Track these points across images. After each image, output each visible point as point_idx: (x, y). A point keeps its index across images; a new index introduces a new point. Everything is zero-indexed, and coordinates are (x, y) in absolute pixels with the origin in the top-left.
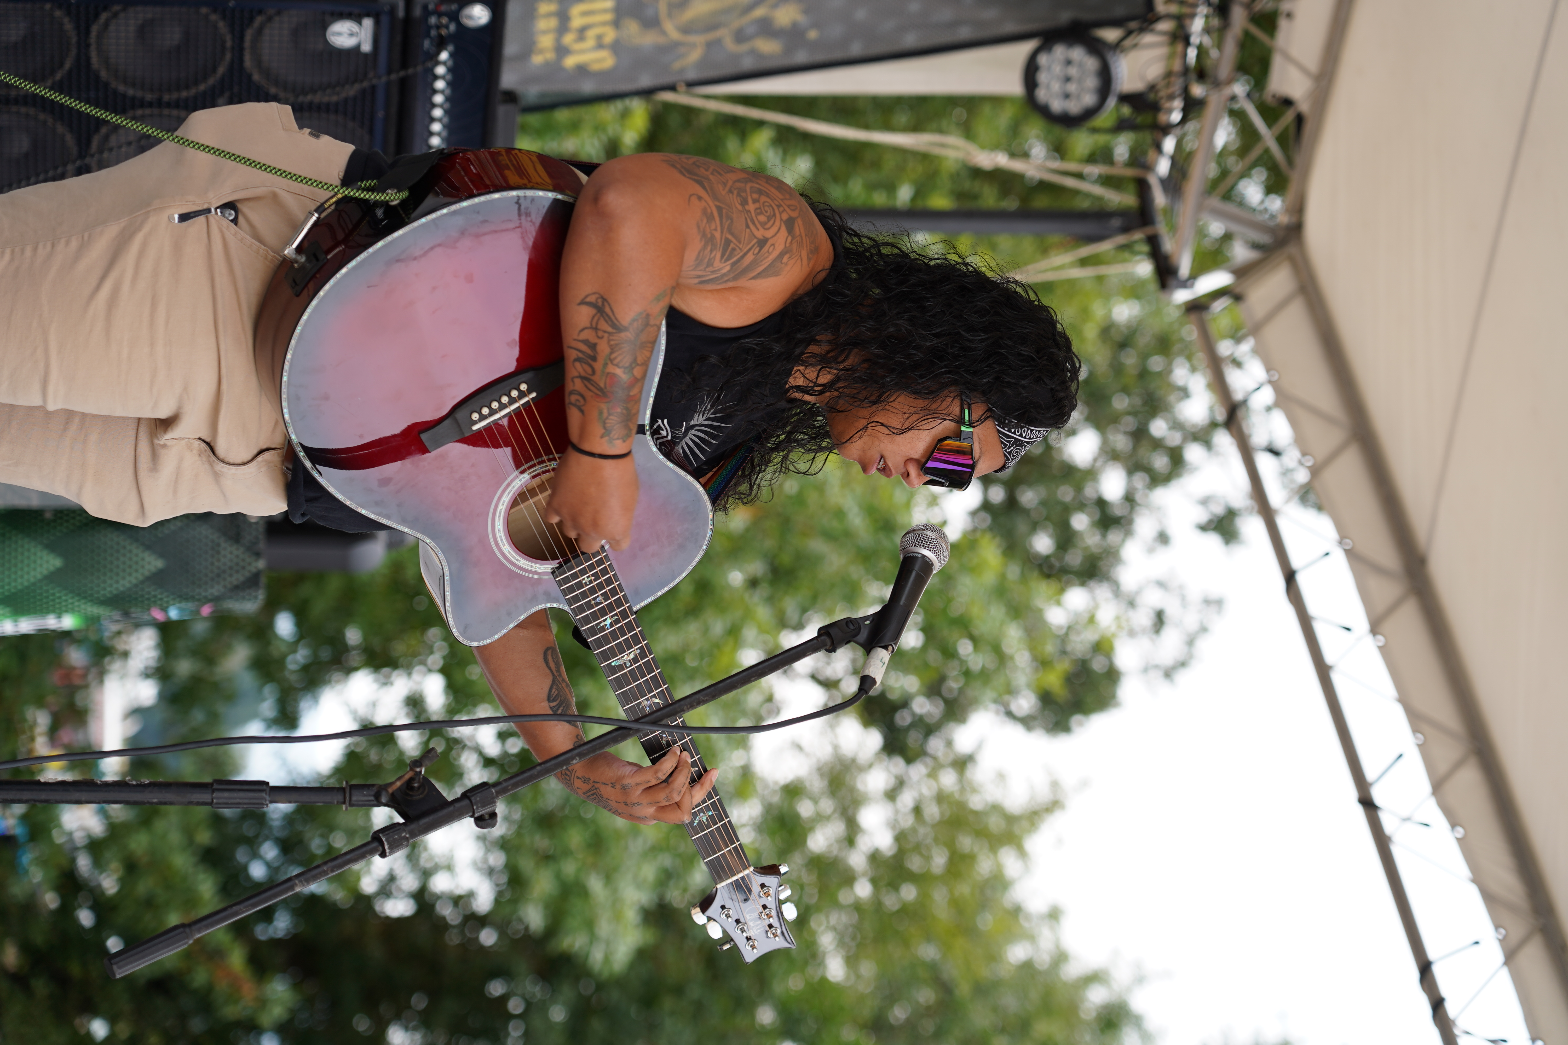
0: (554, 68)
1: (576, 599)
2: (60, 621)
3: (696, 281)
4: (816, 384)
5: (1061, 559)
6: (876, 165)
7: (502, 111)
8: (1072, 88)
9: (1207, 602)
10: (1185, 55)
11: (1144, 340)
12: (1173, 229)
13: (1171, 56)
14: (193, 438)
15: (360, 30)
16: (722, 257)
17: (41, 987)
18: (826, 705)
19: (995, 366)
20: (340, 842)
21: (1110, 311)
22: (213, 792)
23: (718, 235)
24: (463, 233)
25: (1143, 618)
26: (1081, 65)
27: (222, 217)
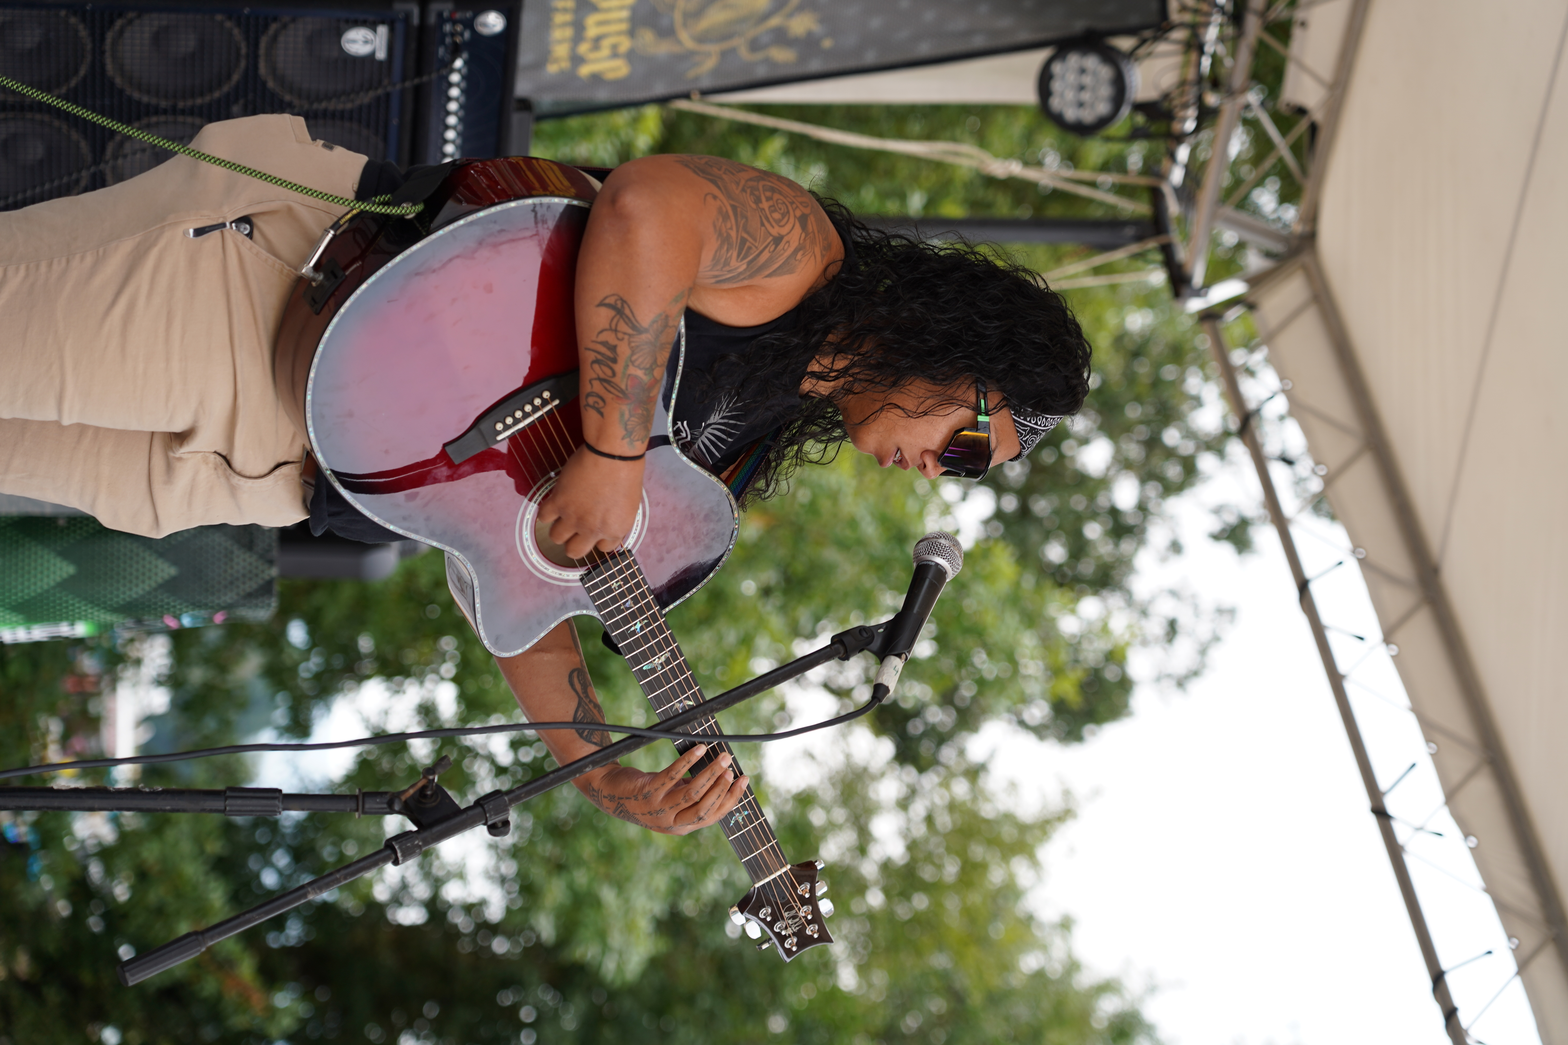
0: (569, 77)
1: (605, 605)
2: (73, 629)
3: (713, 280)
4: (832, 370)
5: (1073, 568)
6: (890, 173)
7: (516, 118)
8: (1086, 96)
9: (1220, 611)
10: (1199, 64)
11: (1156, 350)
12: (1187, 238)
13: (1185, 65)
14: (208, 452)
16: (738, 256)
17: (53, 995)
18: (838, 713)
19: (1009, 353)
20: (351, 850)
21: (1123, 320)
22: (226, 800)
23: (733, 234)
24: (479, 242)
25: (1155, 627)
26: (1095, 74)
27: (237, 232)
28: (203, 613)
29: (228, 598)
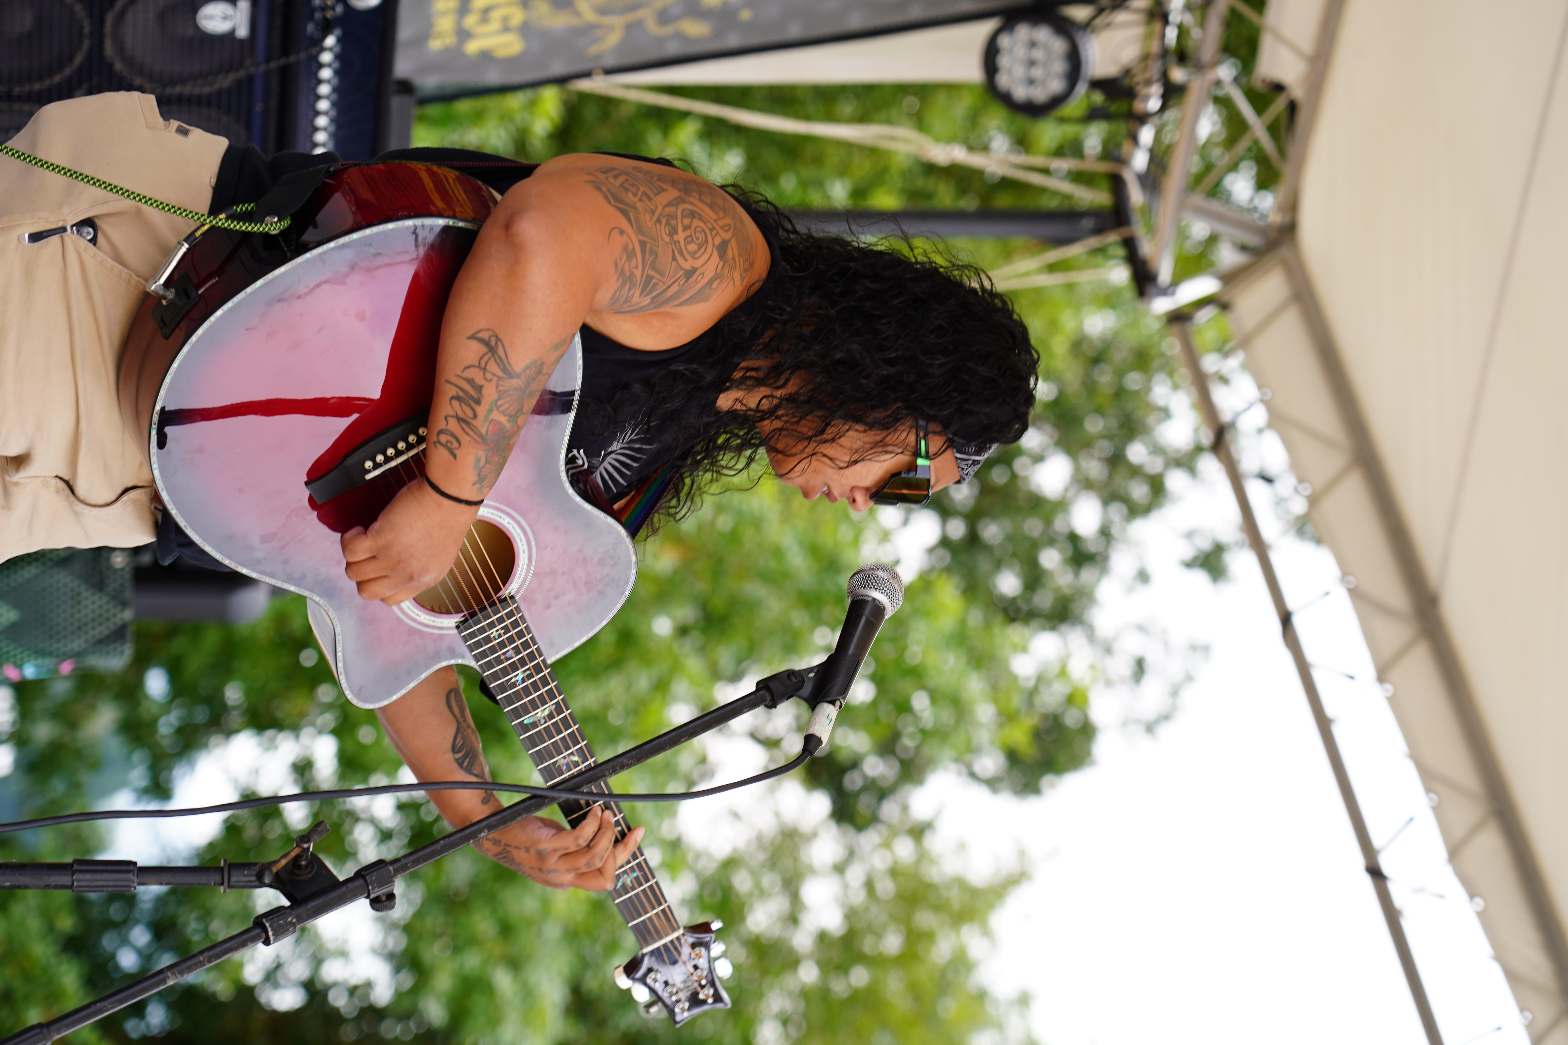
0: (454, 54)
1: (483, 655)
5: (1029, 601)
6: (818, 161)
7: (396, 102)
8: (1037, 72)
9: (1194, 648)
10: (1163, 36)
11: (1119, 356)
12: (1152, 230)
13: (1148, 37)
14: (49, 477)
15: (235, 11)
16: (642, 293)
18: (766, 767)
19: (955, 394)
20: (218, 928)
21: (1081, 322)
22: (73, 873)
23: (638, 272)
24: (353, 267)
25: (1121, 666)
26: (1046, 48)
27: (78, 236)
28: (48, 662)
29: (77, 645)
